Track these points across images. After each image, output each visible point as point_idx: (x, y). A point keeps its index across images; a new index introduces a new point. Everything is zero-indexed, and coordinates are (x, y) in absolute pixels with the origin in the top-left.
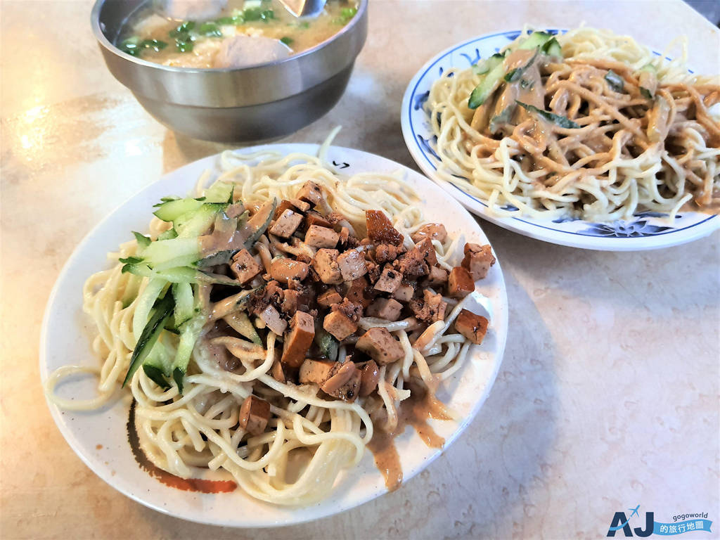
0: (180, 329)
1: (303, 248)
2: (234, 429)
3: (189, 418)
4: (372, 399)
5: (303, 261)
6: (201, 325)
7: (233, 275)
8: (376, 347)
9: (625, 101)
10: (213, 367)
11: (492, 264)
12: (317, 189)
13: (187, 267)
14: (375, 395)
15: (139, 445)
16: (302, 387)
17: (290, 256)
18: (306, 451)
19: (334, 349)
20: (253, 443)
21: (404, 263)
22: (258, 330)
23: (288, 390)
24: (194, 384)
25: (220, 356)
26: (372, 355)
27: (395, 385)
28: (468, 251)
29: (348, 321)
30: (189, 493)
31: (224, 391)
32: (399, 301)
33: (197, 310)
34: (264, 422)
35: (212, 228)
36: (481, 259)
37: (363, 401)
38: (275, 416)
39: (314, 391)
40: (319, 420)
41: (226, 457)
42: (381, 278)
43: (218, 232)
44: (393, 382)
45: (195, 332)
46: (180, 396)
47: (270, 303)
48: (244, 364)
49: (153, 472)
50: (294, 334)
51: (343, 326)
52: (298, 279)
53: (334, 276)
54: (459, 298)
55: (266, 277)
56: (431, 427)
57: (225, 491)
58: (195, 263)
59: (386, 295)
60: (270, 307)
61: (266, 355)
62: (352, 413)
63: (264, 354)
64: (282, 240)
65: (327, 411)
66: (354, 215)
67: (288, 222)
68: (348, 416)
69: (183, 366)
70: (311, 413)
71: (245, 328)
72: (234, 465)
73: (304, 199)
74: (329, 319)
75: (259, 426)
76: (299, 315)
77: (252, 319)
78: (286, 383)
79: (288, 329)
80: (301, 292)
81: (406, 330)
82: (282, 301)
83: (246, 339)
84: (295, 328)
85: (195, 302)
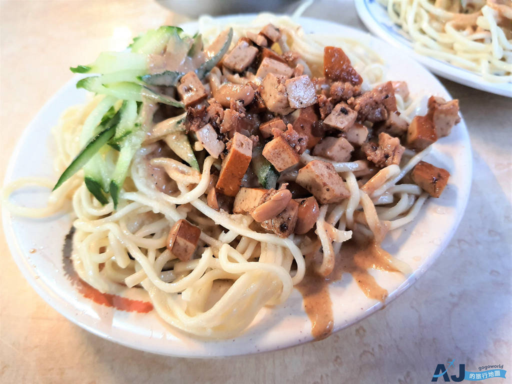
0: (120, 144)
1: (254, 79)
2: (162, 250)
4: (308, 239)
6: (140, 142)
7: (178, 97)
8: (318, 180)
10: (148, 186)
11: (457, 122)
12: (278, 30)
14: (312, 234)
15: (71, 255)
16: (233, 216)
18: (227, 281)
19: (273, 180)
20: (179, 268)
21: (359, 101)
22: (196, 154)
23: (219, 218)
24: (130, 202)
25: (158, 177)
26: (313, 191)
27: (337, 226)
28: (433, 104)
29: (290, 151)
30: (103, 307)
31: (156, 211)
32: (350, 141)
33: (136, 125)
34: (191, 246)
35: (165, 50)
36: (446, 112)
37: (299, 240)
38: (207, 246)
39: (246, 221)
40: (248, 254)
41: (145, 276)
42: (333, 112)
43: (170, 54)
44: (335, 223)
45: (133, 146)
46: (114, 212)
47: (209, 122)
48: (180, 187)
50: (229, 156)
51: (284, 155)
52: (242, 101)
53: (280, 101)
54: (418, 150)
55: (211, 101)
56: (373, 278)
57: (139, 312)
58: (140, 78)
59: (336, 133)
60: (208, 126)
61: (201, 178)
62: (284, 249)
63: (199, 177)
64: (234, 71)
65: (259, 244)
67: (243, 54)
68: (280, 252)
69: (119, 180)
70: (242, 244)
71: (183, 149)
72: (152, 285)
73: (262, 34)
74: (269, 146)
75: (186, 251)
76: (238, 137)
77: (192, 140)
78: (219, 211)
79: (225, 151)
80: (243, 115)
81: (355, 172)
82: (221, 121)
83: (184, 162)
84: (231, 151)
85: (137, 118)
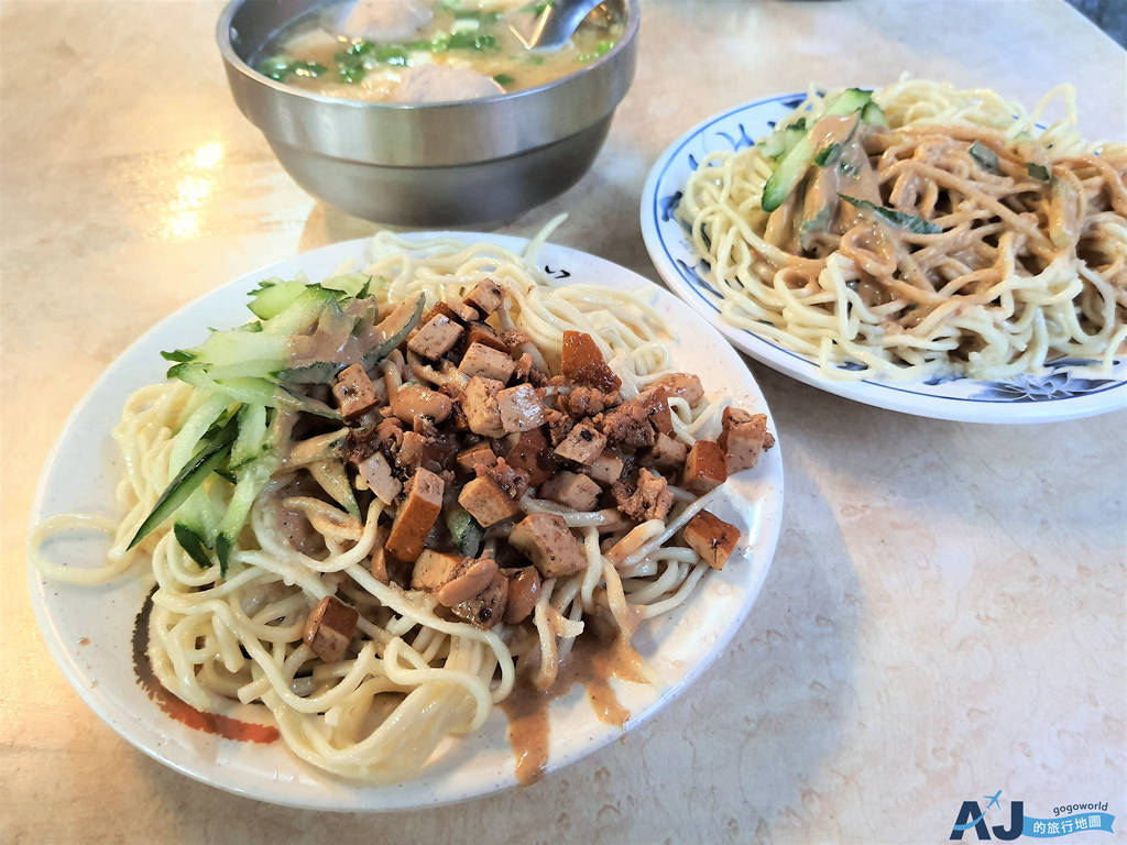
0: (238, 474)
1: (454, 377)
2: (295, 645)
3: (222, 614)
4: (523, 631)
5: (446, 394)
6: (268, 473)
7: (333, 403)
8: (539, 544)
9: (1007, 186)
10: (279, 543)
11: (767, 447)
12: (497, 292)
13: (263, 379)
14: (529, 624)
15: (146, 649)
16: (410, 594)
17: (434, 387)
18: (396, 695)
19: (473, 541)
20: (321, 673)
21: (611, 420)
22: (357, 494)
23: (388, 596)
24: (248, 566)
25: (294, 528)
26: (534, 558)
27: (567, 615)
28: (728, 418)
29: (500, 497)
30: (201, 733)
31: (289, 582)
32: (595, 480)
33: (265, 447)
34: (342, 640)
35: (316, 324)
36: (746, 435)
37: (508, 633)
38: (367, 638)
39: (429, 603)
40: (431, 653)
41: (269, 686)
42: (570, 437)
43: (323, 333)
44: (564, 607)
45: (257, 481)
46: (223, 581)
47: (379, 449)
48: (330, 545)
49: (156, 693)
50: (407, 504)
51: (492, 503)
52: (431, 418)
53: (490, 421)
54: (699, 493)
55: (385, 411)
56: (613, 691)
57: (257, 741)
58: (275, 374)
59: (574, 467)
60: (378, 456)
61: (362, 533)
62: (486, 647)
63: (359, 531)
64: (425, 361)
65: (448, 638)
66: (547, 337)
67: (438, 334)
68: (477, 654)
69: (232, 533)
70: (421, 639)
71: (337, 486)
72: (279, 700)
73: (470, 303)
74: (470, 489)
75: (333, 646)
76: (422, 475)
77: (351, 472)
78: (388, 584)
79: (402, 495)
80: (432, 440)
81: (599, 528)
82: (398, 449)
83: (336, 505)
84: (411, 495)
85: (267, 434)
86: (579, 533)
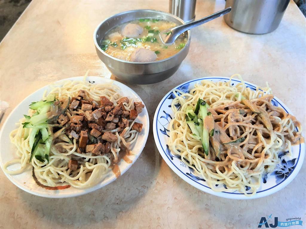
0: (45, 142)
1: (80, 112)
2: (67, 170)
3: (52, 169)
4: (109, 154)
5: (82, 115)
6: (52, 140)
7: (58, 123)
10: (57, 152)
11: (143, 107)
12: (83, 92)
13: (44, 123)
14: (110, 152)
15: (37, 180)
16: (86, 154)
17: (77, 114)
19: (95, 141)
20: (74, 173)
21: (114, 111)
22: (70, 139)
23: (83, 155)
24: (52, 159)
25: (59, 149)
28: (135, 104)
29: (99, 132)
31: (62, 159)
32: (114, 123)
33: (49, 136)
34: (76, 166)
36: (139, 106)
37: (107, 155)
38: (80, 164)
39: (91, 154)
40: (94, 163)
41: (66, 178)
42: (107, 117)
44: (115, 147)
45: (50, 142)
46: (48, 163)
48: (67, 150)
49: (44, 187)
50: (81, 138)
51: (97, 133)
52: (80, 121)
53: (92, 118)
54: (134, 120)
55: (70, 122)
56: (128, 158)
57: (67, 188)
58: (46, 121)
59: (109, 122)
60: (73, 131)
61: (74, 146)
62: (104, 158)
64: (74, 110)
65: (96, 159)
66: (96, 98)
67: (75, 104)
68: (102, 159)
69: (48, 153)
70: (91, 160)
71: (66, 139)
72: (69, 180)
73: (79, 96)
74: (92, 131)
75: (75, 168)
76: (82, 132)
77: (68, 136)
78: (81, 153)
80: (82, 125)
81: (117, 131)
82: (76, 128)
83: (66, 142)
84: (82, 136)
85: (49, 134)
86: (114, 133)
